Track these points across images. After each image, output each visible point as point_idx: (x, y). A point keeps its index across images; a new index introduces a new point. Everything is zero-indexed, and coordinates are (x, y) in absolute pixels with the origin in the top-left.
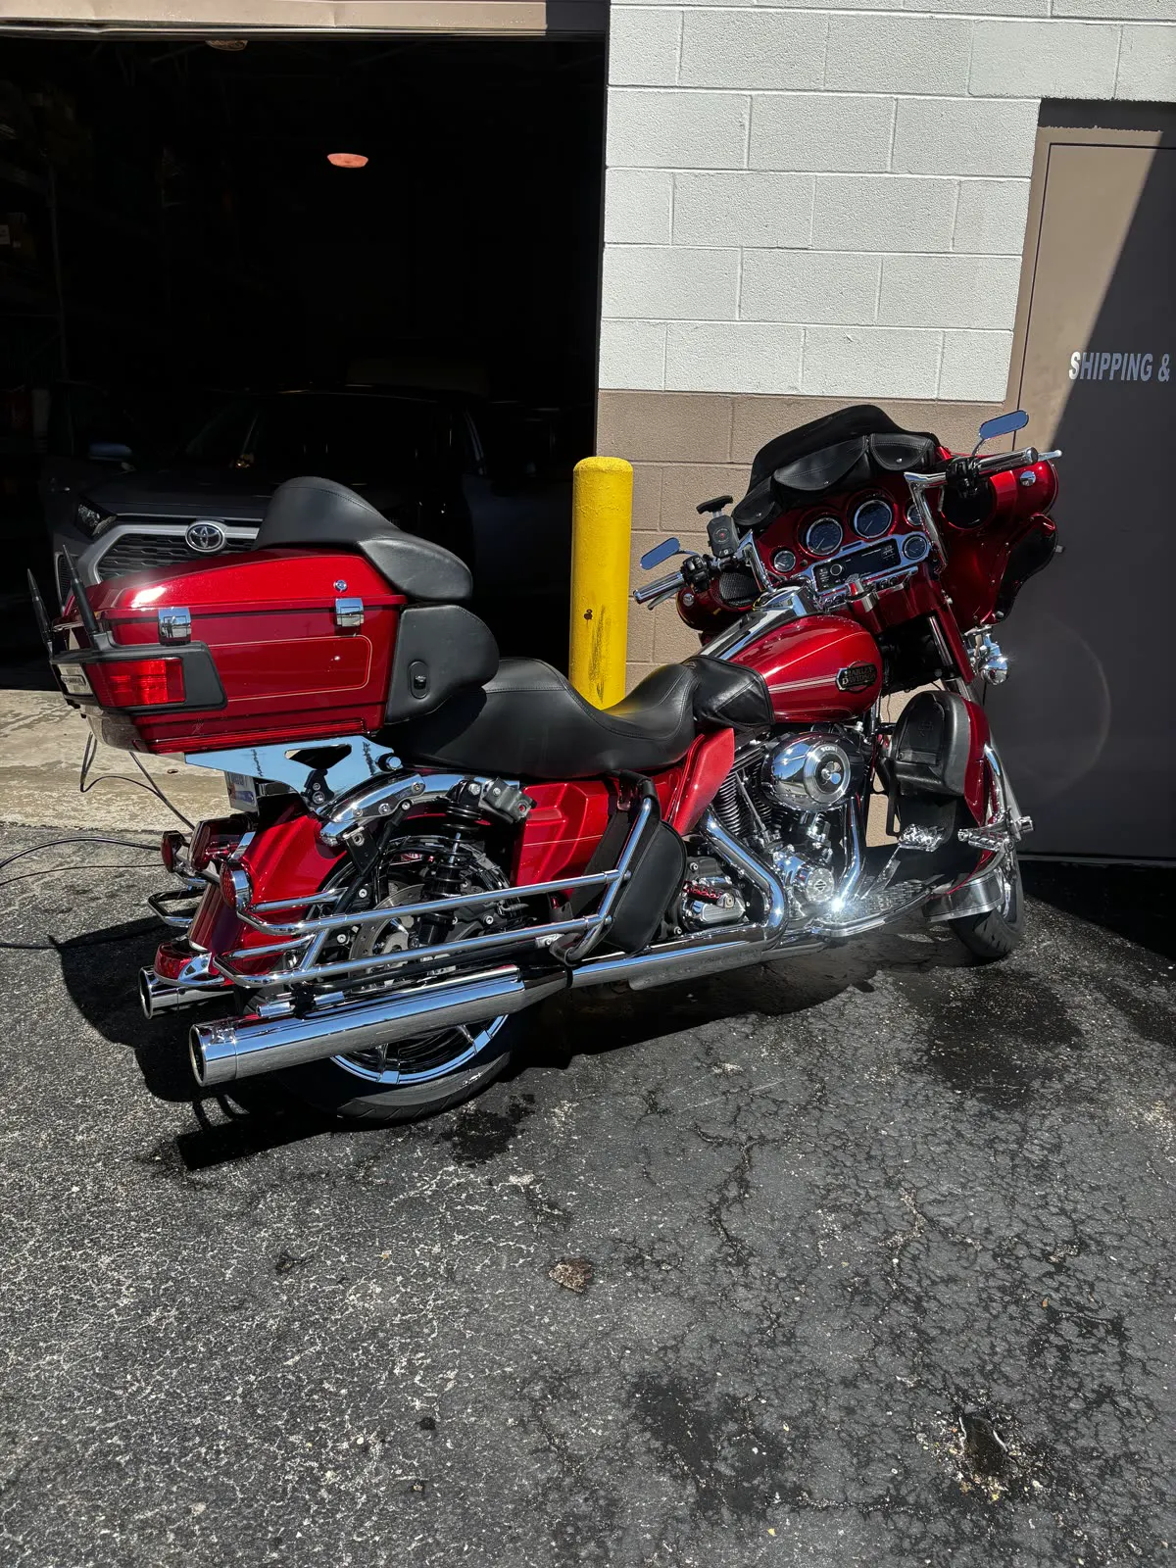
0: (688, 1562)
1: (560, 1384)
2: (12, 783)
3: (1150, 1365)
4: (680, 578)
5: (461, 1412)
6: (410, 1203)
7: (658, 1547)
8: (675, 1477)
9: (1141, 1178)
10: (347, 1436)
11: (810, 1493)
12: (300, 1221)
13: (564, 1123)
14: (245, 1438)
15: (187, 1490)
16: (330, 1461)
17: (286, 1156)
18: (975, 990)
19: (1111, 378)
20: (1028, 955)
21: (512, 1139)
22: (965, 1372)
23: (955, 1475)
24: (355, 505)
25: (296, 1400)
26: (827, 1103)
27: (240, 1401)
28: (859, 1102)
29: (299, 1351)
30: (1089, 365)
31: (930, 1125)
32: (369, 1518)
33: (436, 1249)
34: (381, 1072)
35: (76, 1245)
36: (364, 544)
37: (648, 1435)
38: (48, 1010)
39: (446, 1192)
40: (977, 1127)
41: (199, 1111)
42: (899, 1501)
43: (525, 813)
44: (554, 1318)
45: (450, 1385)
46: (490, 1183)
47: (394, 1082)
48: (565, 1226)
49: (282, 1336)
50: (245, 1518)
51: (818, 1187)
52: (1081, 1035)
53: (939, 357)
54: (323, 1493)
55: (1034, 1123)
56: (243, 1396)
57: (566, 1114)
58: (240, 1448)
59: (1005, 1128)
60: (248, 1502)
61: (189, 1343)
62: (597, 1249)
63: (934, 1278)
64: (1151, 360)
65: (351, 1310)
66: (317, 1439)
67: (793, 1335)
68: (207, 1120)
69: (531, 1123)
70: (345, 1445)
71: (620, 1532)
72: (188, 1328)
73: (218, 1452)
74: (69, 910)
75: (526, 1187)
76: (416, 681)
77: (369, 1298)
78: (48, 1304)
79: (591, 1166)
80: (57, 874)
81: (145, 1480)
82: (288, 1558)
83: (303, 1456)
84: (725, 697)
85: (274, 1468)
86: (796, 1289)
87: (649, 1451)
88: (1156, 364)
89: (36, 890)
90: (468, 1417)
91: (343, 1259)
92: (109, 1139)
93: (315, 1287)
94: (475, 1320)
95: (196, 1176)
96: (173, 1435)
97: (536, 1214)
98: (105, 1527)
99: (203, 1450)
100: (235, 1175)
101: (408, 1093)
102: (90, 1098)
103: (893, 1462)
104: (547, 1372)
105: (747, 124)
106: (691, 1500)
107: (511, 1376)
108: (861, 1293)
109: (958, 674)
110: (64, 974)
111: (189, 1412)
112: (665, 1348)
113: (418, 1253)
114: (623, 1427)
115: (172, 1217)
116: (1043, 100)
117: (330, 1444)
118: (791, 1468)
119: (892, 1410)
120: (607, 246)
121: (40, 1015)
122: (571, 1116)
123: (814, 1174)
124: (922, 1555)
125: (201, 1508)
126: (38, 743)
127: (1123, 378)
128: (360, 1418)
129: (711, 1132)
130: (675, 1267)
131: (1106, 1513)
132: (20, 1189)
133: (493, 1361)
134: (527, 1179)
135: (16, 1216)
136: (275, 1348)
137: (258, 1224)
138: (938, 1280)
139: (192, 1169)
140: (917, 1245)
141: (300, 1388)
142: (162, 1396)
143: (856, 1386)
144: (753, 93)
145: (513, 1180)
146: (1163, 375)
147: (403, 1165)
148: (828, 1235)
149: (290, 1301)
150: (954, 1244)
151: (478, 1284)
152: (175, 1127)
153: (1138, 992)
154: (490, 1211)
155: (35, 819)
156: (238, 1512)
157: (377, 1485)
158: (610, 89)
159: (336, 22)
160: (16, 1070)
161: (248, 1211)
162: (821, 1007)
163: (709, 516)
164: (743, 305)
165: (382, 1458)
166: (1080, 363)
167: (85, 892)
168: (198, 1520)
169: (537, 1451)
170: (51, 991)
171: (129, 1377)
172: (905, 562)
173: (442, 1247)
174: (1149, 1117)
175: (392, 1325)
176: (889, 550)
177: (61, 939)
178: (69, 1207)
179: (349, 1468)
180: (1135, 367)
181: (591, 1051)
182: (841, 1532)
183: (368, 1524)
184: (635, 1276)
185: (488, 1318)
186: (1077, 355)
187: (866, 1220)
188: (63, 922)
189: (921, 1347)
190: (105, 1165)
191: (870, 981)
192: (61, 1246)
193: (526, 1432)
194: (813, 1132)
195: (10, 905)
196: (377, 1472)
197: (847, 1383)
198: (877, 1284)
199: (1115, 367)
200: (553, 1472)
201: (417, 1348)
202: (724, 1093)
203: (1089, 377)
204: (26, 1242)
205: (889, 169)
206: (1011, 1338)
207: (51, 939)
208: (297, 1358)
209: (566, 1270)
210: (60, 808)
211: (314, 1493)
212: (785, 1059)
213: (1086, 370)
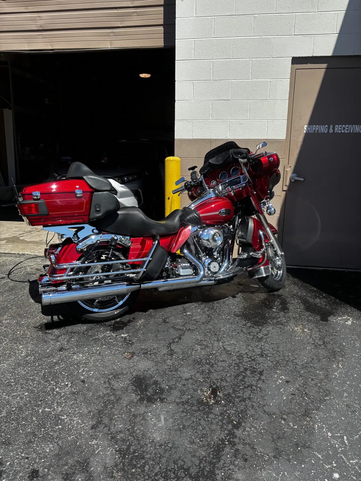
0: (132, 410)
1: (116, 376)
2: (30, 245)
3: (265, 381)
4: (184, 187)
5: (91, 380)
6: (95, 339)
7: (127, 407)
8: (136, 394)
9: (286, 342)
10: (64, 382)
11: (166, 400)
12: (68, 341)
13: (140, 324)
14: (41, 381)
15: (25, 390)
16: (58, 387)
17: (69, 328)
18: (264, 298)
19: (316, 132)
20: (284, 291)
21: (126, 327)
22: (217, 379)
23: (204, 398)
24: (86, 168)
25: (55, 375)
26: (210, 322)
27: (42, 374)
28: (219, 322)
29: (59, 366)
30: (309, 129)
31: (235, 328)
32: (63, 398)
33: (98, 348)
34: (93, 308)
35: (15, 343)
36: (84, 177)
37: (133, 386)
38: (23, 296)
39: (105, 337)
40: (247, 329)
41: (52, 318)
42: (188, 402)
43: (129, 245)
44: (120, 364)
45: (91, 375)
46: (117, 336)
47: (97, 311)
48: (131, 345)
49: (56, 363)
50: (36, 396)
51: (199, 340)
52: (289, 310)
53: (266, 128)
54: (55, 392)
55: (263, 329)
56: (43, 374)
57: (141, 322)
58: (39, 383)
59: (255, 330)
60: (37, 393)
61: (35, 363)
62: (137, 350)
63: (219, 360)
64: (327, 127)
65: (74, 359)
66: (57, 383)
67: (177, 370)
68: (53, 320)
69: (132, 324)
70: (63, 384)
71: (119, 404)
72: (35, 361)
73: (34, 384)
74: (35, 274)
75: (125, 337)
76: (97, 210)
77: (79, 357)
78: (6, 354)
79: (143, 333)
80: (34, 266)
81: (16, 388)
82: (42, 404)
83: (53, 385)
84: (188, 217)
85: (45, 387)
86: (183, 361)
87: (132, 389)
88: (329, 128)
89: (29, 269)
90: (93, 380)
91: (75, 349)
92: (29, 323)
93: (67, 354)
94: (102, 363)
95: (47, 331)
96: (25, 380)
97: (125, 343)
98: (5, 396)
99: (31, 383)
100: (56, 332)
101: (101, 314)
102: (28, 314)
103: (190, 395)
104: (115, 374)
105: (212, 68)
106: (138, 399)
107: (106, 374)
108: (199, 363)
109: (259, 213)
110: (29, 288)
111: (30, 376)
112: (145, 371)
113: (93, 349)
114: (128, 385)
115: (39, 339)
116: (292, 57)
117: (60, 384)
118: (164, 395)
119: (194, 385)
120: (176, 101)
121: (21, 296)
122: (143, 323)
123: (199, 337)
124: (187, 413)
125: (27, 393)
126: (39, 235)
127: (319, 132)
128: (68, 379)
129: (176, 327)
130: (155, 355)
131: (237, 408)
132: (6, 332)
133: (103, 371)
134: (126, 335)
135: (3, 337)
136: (54, 365)
137: (58, 341)
138: (220, 361)
139: (47, 330)
140: (218, 354)
141: (57, 373)
142: (25, 373)
143: (188, 381)
144: (213, 60)
145: (122, 335)
146: (331, 131)
147: (97, 331)
148: (196, 350)
149: (60, 357)
150: (228, 354)
151: (105, 356)
152: (45, 321)
153: (311, 300)
154: (114, 341)
155: (33, 253)
156: (35, 395)
157: (67, 392)
158: (176, 61)
159: (111, 46)
160: (12, 308)
161: (57, 339)
162: (219, 301)
163: (191, 171)
164: (212, 115)
165: (70, 387)
166: (307, 128)
167: (40, 270)
168: (25, 396)
169: (106, 388)
170: (25, 291)
171: (19, 369)
172: (242, 182)
173: (100, 348)
174: (296, 329)
175: (82, 363)
176: (239, 179)
177: (31, 280)
178: (16, 336)
179: (62, 388)
180: (323, 129)
181: (154, 309)
182: (171, 407)
183: (62, 399)
184: (144, 356)
185: (105, 362)
186: (306, 126)
187: (207, 348)
188: (33, 276)
189: (208, 374)
190: (27, 328)
191: (236, 296)
192: (12, 343)
193: (105, 384)
194: (203, 328)
195: (21, 272)
196: (68, 389)
197: (186, 380)
198: (204, 361)
199: (317, 129)
200: (108, 392)
201: (86, 367)
202: (184, 319)
203: (310, 132)
204: (4, 342)
205: (251, 78)
206: (232, 373)
207: (29, 280)
208: (58, 367)
209: (128, 354)
210: (40, 251)
211: (52, 392)
212: (204, 312)
213: (309, 130)
